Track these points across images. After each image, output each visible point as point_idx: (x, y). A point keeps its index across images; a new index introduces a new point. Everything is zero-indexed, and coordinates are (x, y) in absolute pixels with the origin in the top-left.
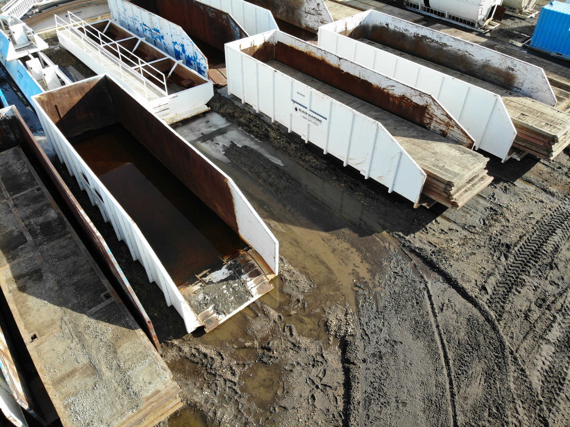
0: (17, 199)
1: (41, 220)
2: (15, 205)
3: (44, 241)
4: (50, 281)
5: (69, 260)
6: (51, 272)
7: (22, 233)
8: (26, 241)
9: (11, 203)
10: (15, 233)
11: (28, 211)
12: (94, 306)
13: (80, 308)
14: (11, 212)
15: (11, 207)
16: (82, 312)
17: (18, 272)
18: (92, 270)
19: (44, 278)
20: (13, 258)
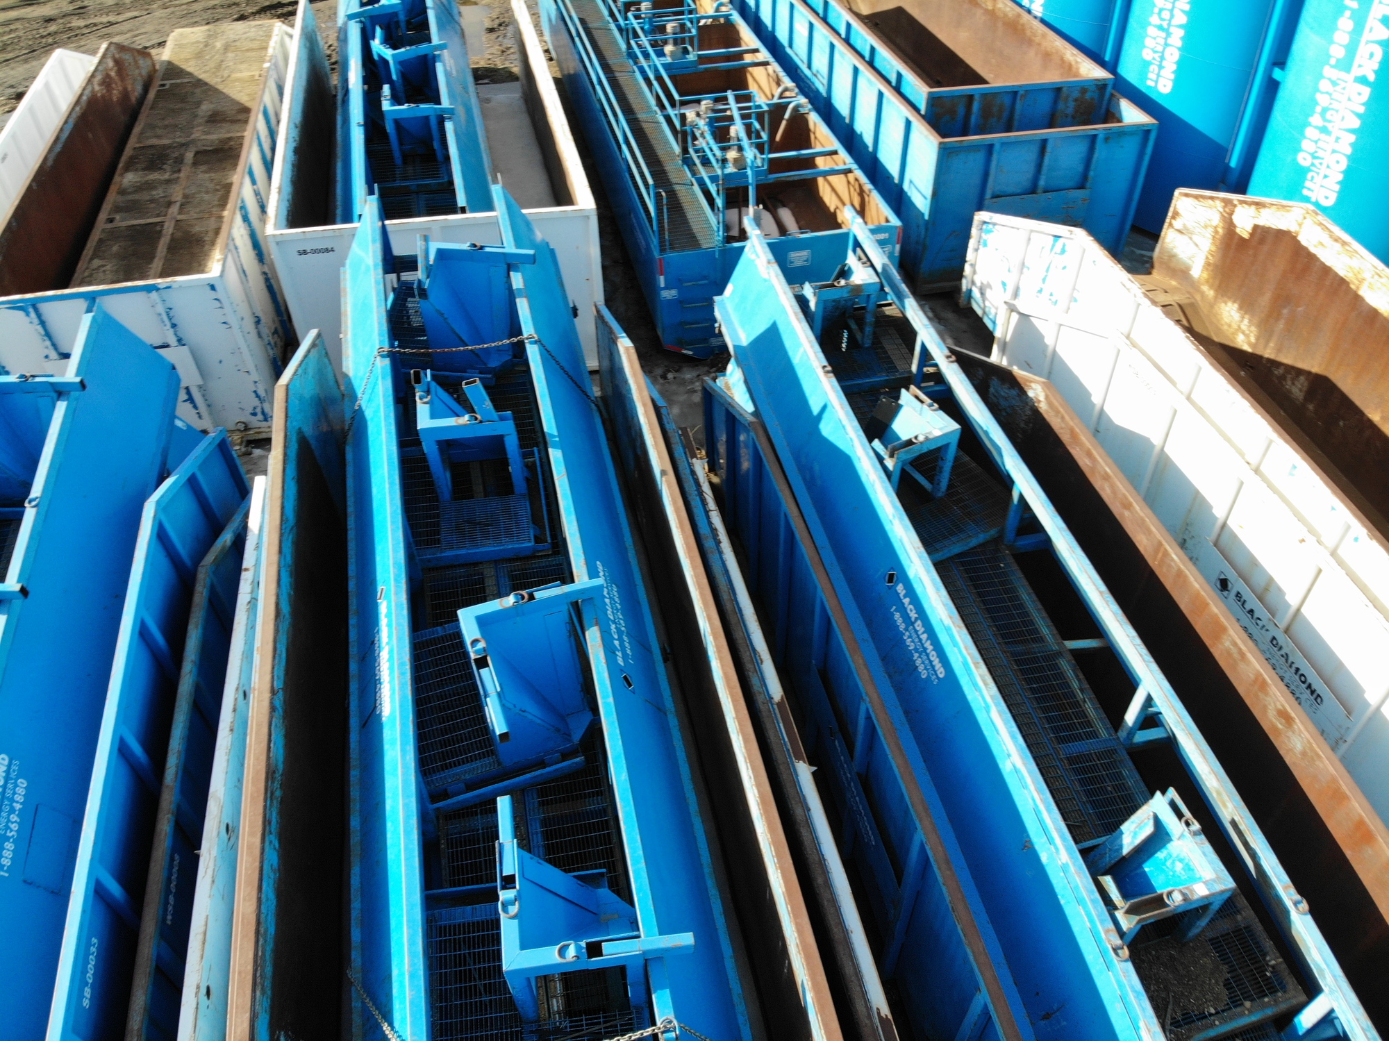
0: (158, 216)
1: (154, 176)
2: (169, 204)
3: (176, 147)
4: (206, 108)
5: (166, 122)
6: (196, 116)
7: (195, 164)
8: (197, 153)
9: (174, 209)
10: (203, 168)
11: (158, 193)
12: (182, 83)
13: (200, 83)
14: (185, 196)
15: (178, 204)
16: (199, 80)
17: (236, 127)
18: (152, 108)
19: (210, 113)
20: (230, 139)
